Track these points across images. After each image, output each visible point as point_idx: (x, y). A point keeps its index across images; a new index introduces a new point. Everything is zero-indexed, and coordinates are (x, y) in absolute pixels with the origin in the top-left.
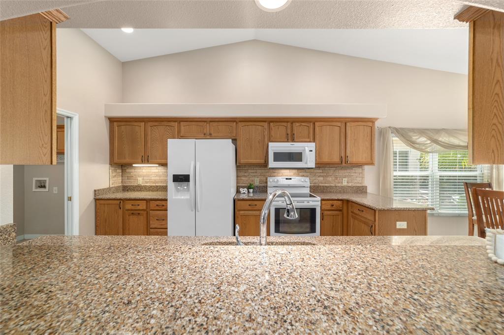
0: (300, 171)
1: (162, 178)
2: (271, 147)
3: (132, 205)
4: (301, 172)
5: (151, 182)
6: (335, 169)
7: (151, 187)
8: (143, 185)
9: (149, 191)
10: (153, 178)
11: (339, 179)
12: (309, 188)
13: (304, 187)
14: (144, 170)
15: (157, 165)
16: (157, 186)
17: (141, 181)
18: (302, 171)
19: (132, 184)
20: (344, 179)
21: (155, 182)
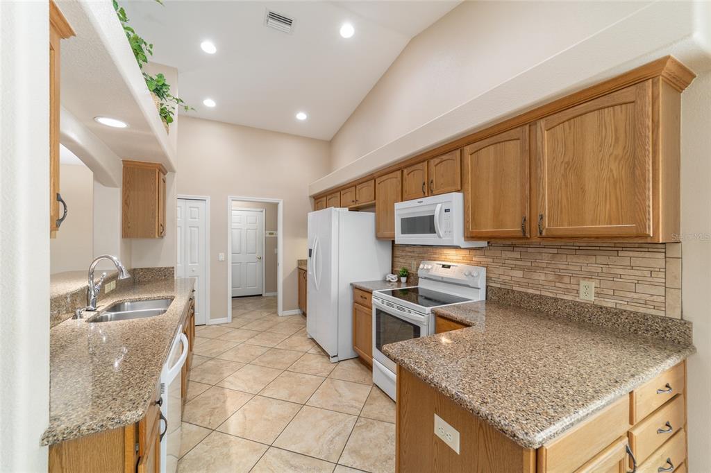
2: (397, 210)
6: (555, 251)
11: (566, 280)
12: (482, 291)
20: (583, 283)
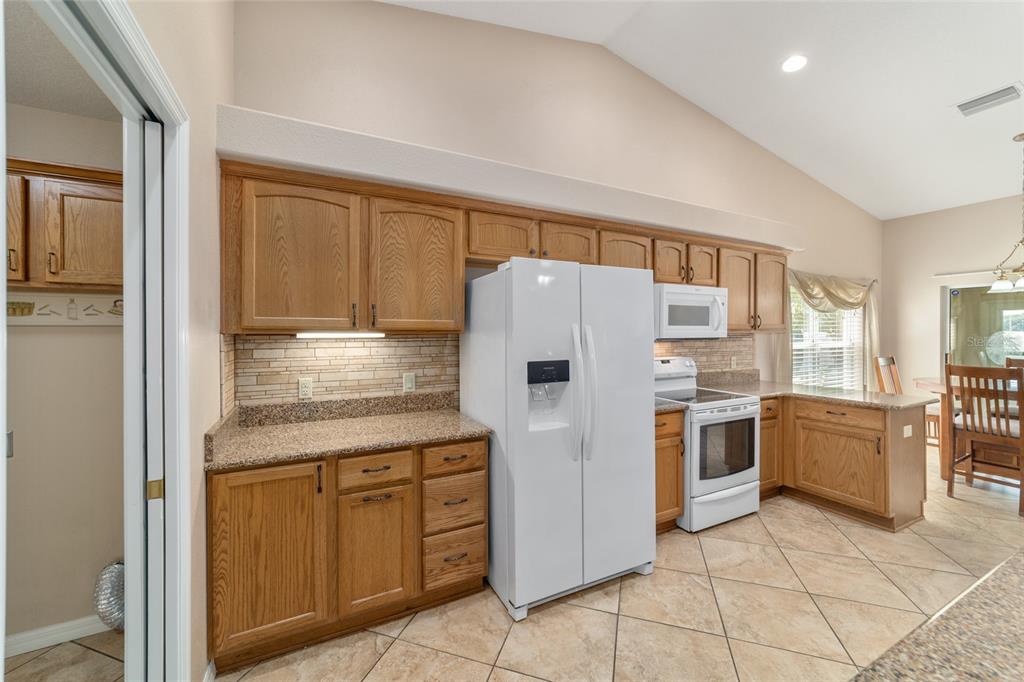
0: (675, 344)
1: (381, 374)
2: (668, 293)
3: (365, 471)
4: (676, 348)
5: (346, 388)
7: (348, 402)
8: (317, 399)
9: (342, 415)
10: (351, 376)
11: (726, 358)
12: (695, 379)
13: (688, 377)
14: (320, 353)
15: (383, 335)
16: (368, 400)
17: (310, 389)
18: (679, 344)
19: (279, 401)
20: (732, 359)
21: (360, 386)
